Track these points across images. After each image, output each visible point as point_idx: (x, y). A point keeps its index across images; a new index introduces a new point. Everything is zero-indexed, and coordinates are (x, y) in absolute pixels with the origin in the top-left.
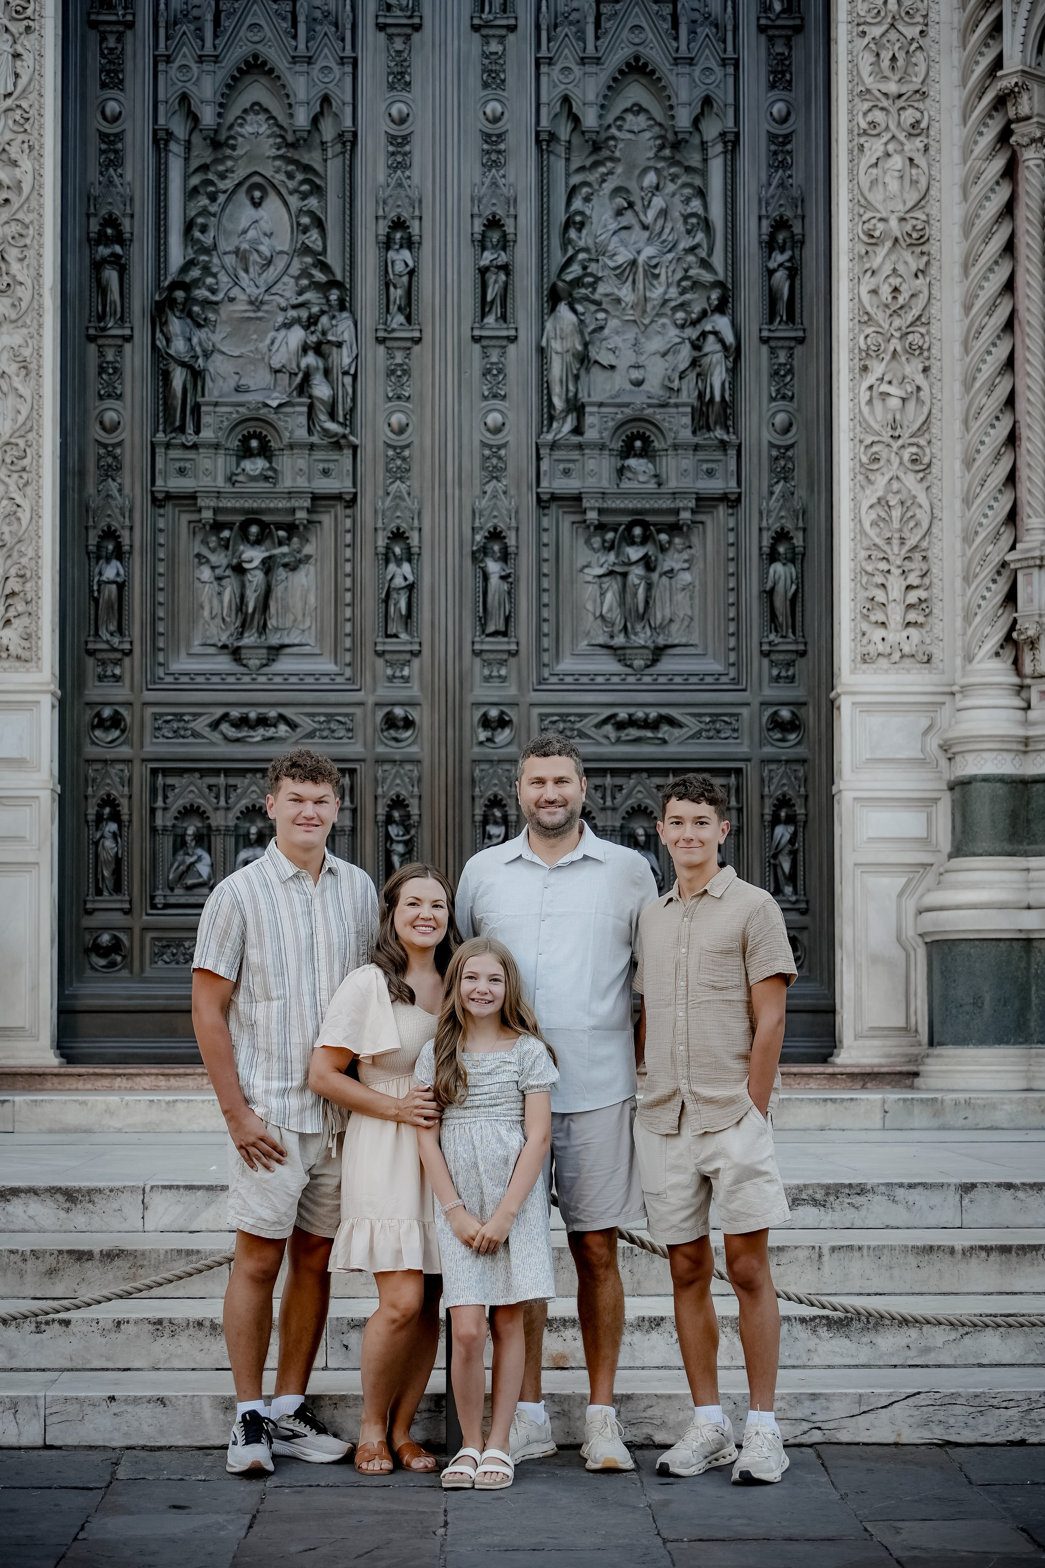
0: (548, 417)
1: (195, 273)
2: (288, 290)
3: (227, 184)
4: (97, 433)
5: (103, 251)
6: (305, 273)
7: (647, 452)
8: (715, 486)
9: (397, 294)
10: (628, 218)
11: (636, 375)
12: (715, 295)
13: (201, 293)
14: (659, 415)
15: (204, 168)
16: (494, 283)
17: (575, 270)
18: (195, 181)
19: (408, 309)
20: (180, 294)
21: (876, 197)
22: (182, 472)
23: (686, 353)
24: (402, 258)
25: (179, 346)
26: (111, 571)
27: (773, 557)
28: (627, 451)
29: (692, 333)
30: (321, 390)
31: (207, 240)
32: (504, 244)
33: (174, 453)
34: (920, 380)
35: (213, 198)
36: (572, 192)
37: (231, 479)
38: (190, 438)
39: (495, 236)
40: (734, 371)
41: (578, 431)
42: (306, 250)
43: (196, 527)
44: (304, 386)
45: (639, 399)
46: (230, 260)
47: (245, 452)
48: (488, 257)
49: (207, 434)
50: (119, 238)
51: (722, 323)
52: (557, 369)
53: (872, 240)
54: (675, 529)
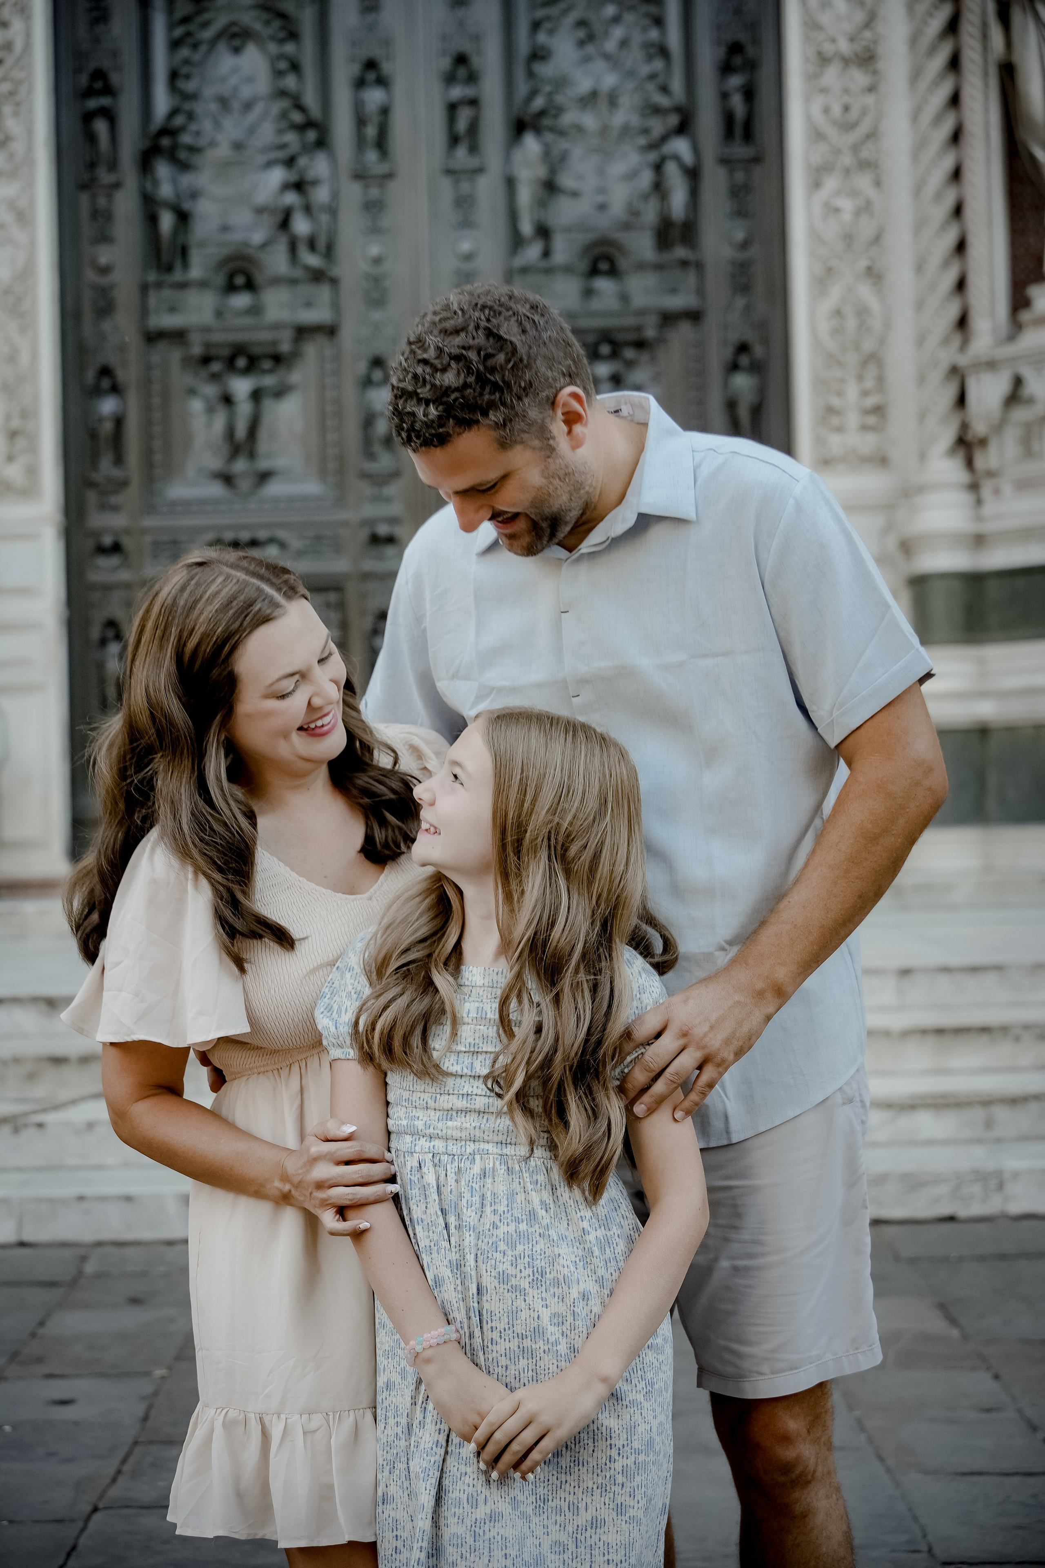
0: (517, 241)
1: (179, 120)
2: (267, 133)
3: (207, 34)
4: (90, 276)
5: (93, 104)
6: (284, 115)
7: (613, 272)
8: (677, 302)
9: (371, 131)
10: (590, 49)
11: (600, 199)
12: (673, 120)
13: (186, 139)
14: (623, 237)
15: (185, 20)
16: (464, 116)
17: (539, 103)
18: (179, 32)
19: (382, 144)
20: (165, 142)
21: (825, 19)
22: (173, 309)
23: (646, 178)
24: (374, 97)
25: (166, 191)
26: (108, 406)
27: (734, 367)
28: (594, 272)
29: (653, 156)
30: (301, 226)
31: (189, 86)
32: (472, 78)
33: (166, 293)
34: (871, 192)
35: (195, 46)
36: (536, 26)
37: (219, 314)
38: (177, 276)
39: (462, 72)
40: (694, 192)
41: (546, 254)
42: (282, 93)
43: (187, 361)
44: (285, 223)
45: (603, 223)
46: (213, 107)
47: (231, 288)
48: (457, 92)
49: (196, 272)
50: (108, 90)
51: (681, 146)
52: (525, 196)
53: (823, 60)
54: (640, 344)
